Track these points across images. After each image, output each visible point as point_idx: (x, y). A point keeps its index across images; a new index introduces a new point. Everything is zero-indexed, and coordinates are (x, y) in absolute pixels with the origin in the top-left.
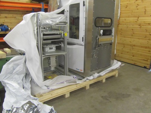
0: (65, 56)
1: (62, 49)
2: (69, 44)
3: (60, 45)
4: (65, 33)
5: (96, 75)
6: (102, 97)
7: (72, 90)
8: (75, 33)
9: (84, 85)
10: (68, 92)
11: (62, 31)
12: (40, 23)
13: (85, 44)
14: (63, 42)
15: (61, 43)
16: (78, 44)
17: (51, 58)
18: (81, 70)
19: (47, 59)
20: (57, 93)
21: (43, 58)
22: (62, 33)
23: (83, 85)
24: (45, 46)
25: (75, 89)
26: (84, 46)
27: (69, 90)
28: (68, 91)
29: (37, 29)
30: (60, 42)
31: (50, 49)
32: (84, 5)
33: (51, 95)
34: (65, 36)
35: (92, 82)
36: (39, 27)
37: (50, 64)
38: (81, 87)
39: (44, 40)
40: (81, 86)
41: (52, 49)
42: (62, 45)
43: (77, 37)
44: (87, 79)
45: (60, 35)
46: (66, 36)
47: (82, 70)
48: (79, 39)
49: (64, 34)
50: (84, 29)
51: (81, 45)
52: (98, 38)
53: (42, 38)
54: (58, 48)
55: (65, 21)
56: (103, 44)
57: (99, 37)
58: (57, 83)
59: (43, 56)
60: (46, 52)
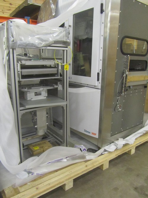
0: (65, 109)
1: (60, 94)
2: (73, 85)
3: (56, 86)
4: (65, 63)
5: (121, 142)
6: (136, 189)
7: (78, 174)
8: (83, 66)
9: (100, 163)
10: (70, 180)
11: (59, 61)
12: (13, 41)
13: (102, 86)
14: (61, 81)
15: (57, 84)
16: (88, 86)
17: (38, 113)
18: (93, 134)
19: (31, 114)
20: (49, 184)
21: (20, 113)
22: (60, 64)
23: (98, 163)
24: (26, 90)
25: (83, 172)
26: (100, 90)
27: (72, 175)
28: (70, 178)
29: (8, 54)
30: (56, 81)
31: (35, 95)
32: (102, 11)
33: (37, 188)
34: (65, 70)
35: (113, 156)
36: (11, 50)
37: (35, 123)
38: (94, 166)
39: (24, 77)
40: (95, 164)
41: (40, 94)
42: (60, 87)
43: (86, 73)
44: (105, 151)
45: (55, 67)
46: (68, 70)
47: (95, 134)
48: (90, 77)
49: (63, 67)
50: (101, 58)
51: (95, 87)
52: (125, 75)
53: (18, 74)
54: (53, 94)
55: (65, 40)
56: (133, 86)
57: (127, 73)
58: (50, 163)
59: (20, 110)
60: (28, 100)
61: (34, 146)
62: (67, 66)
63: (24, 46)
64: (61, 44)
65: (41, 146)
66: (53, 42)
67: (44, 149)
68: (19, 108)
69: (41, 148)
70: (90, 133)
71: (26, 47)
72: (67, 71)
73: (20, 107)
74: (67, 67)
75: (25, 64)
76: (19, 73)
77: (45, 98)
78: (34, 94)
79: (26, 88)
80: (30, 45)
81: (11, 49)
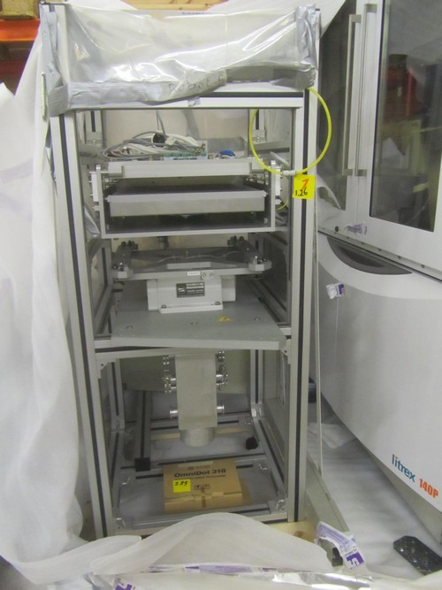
0: (294, 362)
4: (299, 168)
11: (281, 158)
12: (61, 83)
21: (98, 362)
22: (277, 174)
31: (179, 295)
34: (296, 198)
41: (200, 292)
46: (309, 197)
47: (434, 492)
48: (431, 228)
58: (197, 568)
59: (98, 351)
60: (152, 311)
61: (178, 476)
62: (307, 181)
63: (94, 99)
64: (266, 81)
65: (200, 482)
66: (225, 76)
67: (208, 498)
68: (93, 344)
69: (199, 492)
70: (412, 477)
71: (102, 103)
72: (304, 202)
73: (96, 338)
74: (305, 187)
75: (122, 175)
76: (96, 208)
77: (220, 307)
78: (174, 288)
79: (126, 268)
80: (122, 94)
81: (54, 116)
